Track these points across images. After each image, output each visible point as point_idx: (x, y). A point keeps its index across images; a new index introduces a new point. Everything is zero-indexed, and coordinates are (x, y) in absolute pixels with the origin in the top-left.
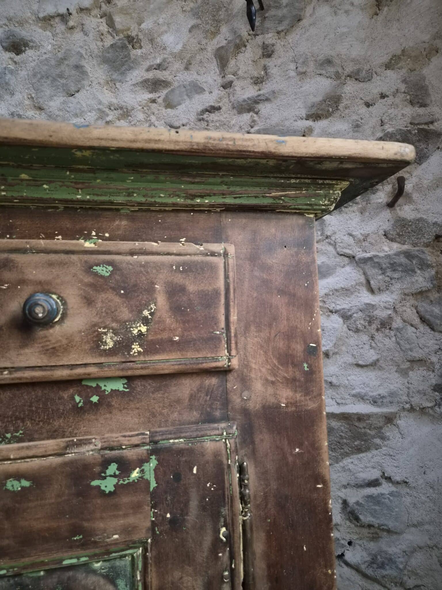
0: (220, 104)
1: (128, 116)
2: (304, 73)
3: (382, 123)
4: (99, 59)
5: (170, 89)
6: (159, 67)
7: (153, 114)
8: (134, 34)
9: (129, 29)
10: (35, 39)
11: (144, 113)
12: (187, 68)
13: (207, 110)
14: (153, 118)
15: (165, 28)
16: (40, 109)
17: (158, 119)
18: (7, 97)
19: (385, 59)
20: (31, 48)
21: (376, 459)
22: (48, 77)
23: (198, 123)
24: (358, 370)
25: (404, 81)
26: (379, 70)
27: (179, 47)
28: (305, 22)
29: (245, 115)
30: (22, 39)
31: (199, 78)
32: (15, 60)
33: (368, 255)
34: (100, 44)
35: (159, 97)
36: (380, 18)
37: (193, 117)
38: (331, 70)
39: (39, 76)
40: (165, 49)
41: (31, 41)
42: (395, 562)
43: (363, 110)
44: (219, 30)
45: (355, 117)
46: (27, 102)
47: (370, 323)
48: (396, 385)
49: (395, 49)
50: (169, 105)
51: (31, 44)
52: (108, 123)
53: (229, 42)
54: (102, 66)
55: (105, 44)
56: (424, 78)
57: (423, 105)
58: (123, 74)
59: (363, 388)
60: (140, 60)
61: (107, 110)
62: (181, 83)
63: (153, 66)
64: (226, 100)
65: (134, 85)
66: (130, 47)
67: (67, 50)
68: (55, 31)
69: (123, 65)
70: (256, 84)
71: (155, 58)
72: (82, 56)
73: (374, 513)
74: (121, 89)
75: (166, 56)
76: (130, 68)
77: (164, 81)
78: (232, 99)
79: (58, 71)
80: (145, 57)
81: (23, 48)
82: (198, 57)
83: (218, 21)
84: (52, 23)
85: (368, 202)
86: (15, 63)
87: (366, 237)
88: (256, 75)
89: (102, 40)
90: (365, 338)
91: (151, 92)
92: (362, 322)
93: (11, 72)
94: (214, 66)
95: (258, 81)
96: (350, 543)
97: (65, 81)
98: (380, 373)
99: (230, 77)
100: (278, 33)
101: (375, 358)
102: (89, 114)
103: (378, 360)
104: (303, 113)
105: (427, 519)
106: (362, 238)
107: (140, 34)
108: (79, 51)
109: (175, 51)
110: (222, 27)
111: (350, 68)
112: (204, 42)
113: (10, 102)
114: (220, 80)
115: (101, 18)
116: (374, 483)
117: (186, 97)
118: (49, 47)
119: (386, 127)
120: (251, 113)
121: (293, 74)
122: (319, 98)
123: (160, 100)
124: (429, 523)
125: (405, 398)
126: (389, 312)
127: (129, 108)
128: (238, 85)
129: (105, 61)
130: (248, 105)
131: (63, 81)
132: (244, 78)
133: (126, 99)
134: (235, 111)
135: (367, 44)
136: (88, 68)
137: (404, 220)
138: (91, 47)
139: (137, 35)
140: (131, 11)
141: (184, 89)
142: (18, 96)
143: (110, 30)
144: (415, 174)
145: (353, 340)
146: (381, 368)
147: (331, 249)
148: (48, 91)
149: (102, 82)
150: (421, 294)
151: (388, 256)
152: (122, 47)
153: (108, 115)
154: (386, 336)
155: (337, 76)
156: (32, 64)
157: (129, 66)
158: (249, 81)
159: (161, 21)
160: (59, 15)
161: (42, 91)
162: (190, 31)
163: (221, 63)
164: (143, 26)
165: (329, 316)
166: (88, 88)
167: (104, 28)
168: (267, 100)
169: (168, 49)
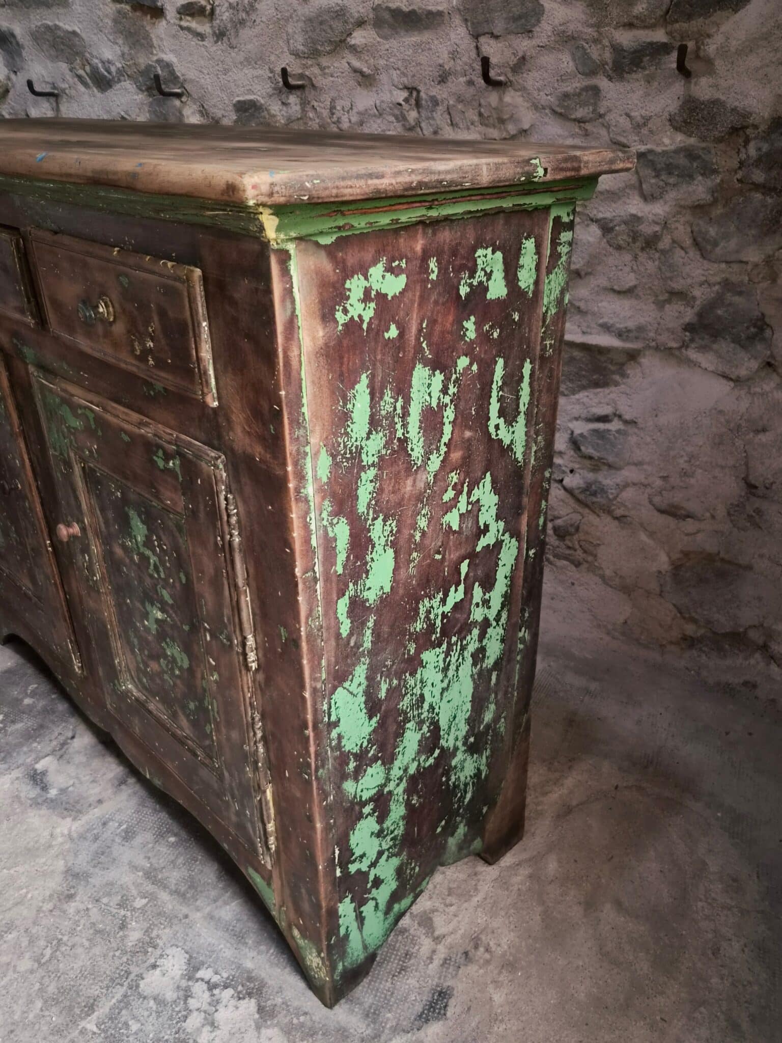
21: (612, 396)
24: (612, 297)
33: (643, 149)
42: (606, 492)
47: (634, 239)
48: (647, 319)
59: (611, 318)
73: (596, 447)
87: (648, 120)
90: (627, 257)
92: (625, 237)
96: (572, 471)
98: (634, 302)
101: (632, 284)
103: (635, 287)
105: (647, 459)
106: (641, 122)
116: (604, 419)
124: (649, 464)
125: (652, 334)
126: (657, 228)
137: (696, 100)
145: (615, 259)
146: (638, 297)
147: (603, 132)
150: (699, 209)
151: (666, 154)
154: (650, 258)
165: (588, 225)
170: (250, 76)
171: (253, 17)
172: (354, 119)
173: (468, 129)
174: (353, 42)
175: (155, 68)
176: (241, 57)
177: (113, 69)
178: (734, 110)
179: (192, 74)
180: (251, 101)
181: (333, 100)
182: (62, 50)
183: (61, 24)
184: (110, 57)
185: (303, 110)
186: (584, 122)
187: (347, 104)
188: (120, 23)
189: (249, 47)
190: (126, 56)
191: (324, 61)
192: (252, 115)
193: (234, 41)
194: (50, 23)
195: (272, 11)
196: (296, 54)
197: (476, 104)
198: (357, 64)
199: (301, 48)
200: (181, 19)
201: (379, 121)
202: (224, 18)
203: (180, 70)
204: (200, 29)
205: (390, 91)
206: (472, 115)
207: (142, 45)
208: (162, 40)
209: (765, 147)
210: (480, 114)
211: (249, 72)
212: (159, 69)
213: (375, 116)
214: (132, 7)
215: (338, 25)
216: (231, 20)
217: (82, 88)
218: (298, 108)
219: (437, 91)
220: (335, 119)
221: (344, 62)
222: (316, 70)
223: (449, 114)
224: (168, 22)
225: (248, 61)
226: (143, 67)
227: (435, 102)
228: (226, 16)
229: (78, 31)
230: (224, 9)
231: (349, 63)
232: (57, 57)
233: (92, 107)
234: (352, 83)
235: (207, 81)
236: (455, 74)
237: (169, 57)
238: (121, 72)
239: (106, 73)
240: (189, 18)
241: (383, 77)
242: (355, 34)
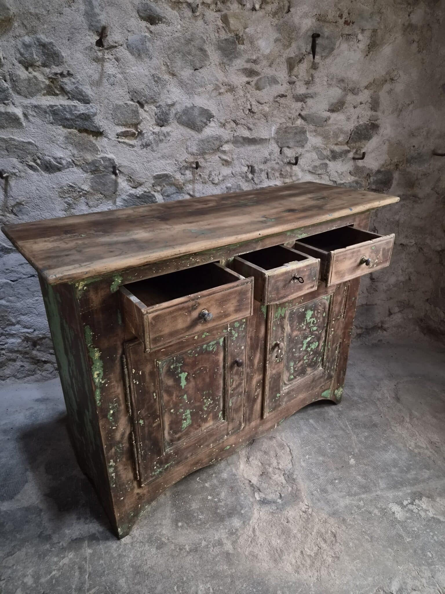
0: (287, 94)
1: (232, 91)
2: (331, 85)
3: (358, 117)
4: (216, 46)
5: (258, 77)
6: (255, 62)
7: (249, 92)
8: (240, 35)
9: (238, 30)
10: (167, 17)
11: (243, 91)
12: (270, 66)
13: (279, 96)
14: (249, 96)
15: (260, 35)
16: (174, 75)
17: (252, 96)
18: (147, 60)
19: (366, 84)
20: (164, 22)
22: (179, 52)
23: (274, 103)
25: (371, 97)
26: (362, 89)
27: (267, 52)
28: (335, 52)
29: (299, 103)
30: (158, 16)
31: (276, 73)
32: (151, 29)
33: (342, 182)
34: (217, 35)
35: (252, 81)
36: (368, 58)
37: (271, 99)
38: (343, 85)
39: (173, 50)
40: (259, 50)
41: (165, 18)
43: (352, 110)
44: (290, 44)
45: (348, 114)
46: (164, 68)
49: (371, 79)
50: (258, 88)
51: (164, 20)
52: (220, 94)
53: (296, 56)
54: (217, 52)
55: (221, 36)
56: (379, 98)
57: (376, 111)
58: (231, 60)
60: (242, 53)
61: (221, 85)
62: (266, 75)
63: (251, 60)
64: (290, 91)
65: (238, 70)
66: (237, 42)
67: (193, 33)
68: (183, 14)
69: (231, 54)
70: (306, 84)
71: (252, 54)
72: (205, 42)
74: (229, 71)
75: (259, 55)
76: (236, 57)
77: (257, 72)
78: (294, 92)
79: (187, 49)
80: (245, 51)
81: (157, 22)
82: (277, 60)
83: (292, 39)
84: (180, 7)
85: (346, 157)
86: (151, 32)
87: (342, 173)
88: (307, 80)
89: (218, 32)
91: (247, 77)
93: (149, 40)
94: (284, 68)
95: (307, 83)
97: (192, 58)
99: (294, 78)
100: (322, 56)
102: (209, 86)
104: (327, 108)
106: (340, 173)
107: (244, 35)
108: (202, 37)
109: (265, 53)
110: (293, 43)
111: (350, 86)
112: (282, 51)
113: (150, 65)
114: (287, 78)
115: (216, 11)
117: (267, 84)
118: (179, 27)
119: (360, 120)
120: (302, 103)
121: (325, 83)
122: (335, 101)
123: (253, 84)
127: (235, 87)
128: (298, 83)
129: (220, 48)
130: (302, 98)
131: (190, 58)
132: (301, 80)
133: (233, 80)
134: (294, 100)
135: (360, 73)
136: (209, 53)
137: (358, 167)
138: (211, 36)
139: (242, 35)
140: (241, 17)
141: (267, 79)
142: (155, 62)
143: (224, 25)
144: (366, 146)
147: (327, 177)
148: (179, 63)
149: (218, 63)
151: (350, 183)
152: (233, 42)
153: (221, 88)
155: (345, 89)
156: (166, 38)
157: (235, 56)
158: (303, 82)
159: (259, 30)
160: (187, 2)
161: (176, 62)
162: (275, 42)
163: (290, 67)
164: (247, 30)
166: (208, 67)
167: (220, 24)
168: (312, 97)
169: (261, 51)
170: (164, 163)
171: (168, 138)
172: (220, 179)
173: (275, 179)
174: (224, 149)
175: (100, 161)
176: (159, 155)
177: (64, 162)
178: (369, 169)
179: (125, 163)
180: (165, 174)
181: (210, 172)
182: (14, 152)
183: (15, 138)
184: (62, 156)
185: (194, 176)
186: (321, 174)
187: (217, 173)
188: (71, 138)
189: (165, 151)
190: (76, 155)
191: (207, 157)
192: (164, 180)
193: (155, 148)
194: (5, 137)
195: (180, 136)
196: (192, 154)
197: (279, 170)
198: (225, 157)
199: (196, 151)
200: (118, 138)
201: (233, 179)
202: (150, 138)
203: (117, 162)
204: (131, 142)
205: (240, 168)
206: (277, 174)
207: (88, 150)
208: (104, 147)
209: (375, 178)
210: (281, 174)
211: (163, 162)
212: (102, 162)
213: (231, 177)
214: (79, 131)
215: (217, 143)
216: (154, 139)
217: (31, 172)
218: (191, 176)
219: (262, 167)
220: (211, 179)
221: (217, 156)
222: (202, 160)
223: (267, 174)
224: (109, 139)
225: (163, 157)
226: (90, 161)
227: (261, 170)
228: (151, 138)
229: (33, 142)
230: (149, 134)
231: (219, 157)
232: (8, 155)
233: (41, 181)
234: (221, 164)
235: (136, 166)
236: (270, 160)
237: (111, 156)
238: (69, 163)
239: (57, 164)
240: (124, 138)
241: (236, 162)
242: (224, 146)
